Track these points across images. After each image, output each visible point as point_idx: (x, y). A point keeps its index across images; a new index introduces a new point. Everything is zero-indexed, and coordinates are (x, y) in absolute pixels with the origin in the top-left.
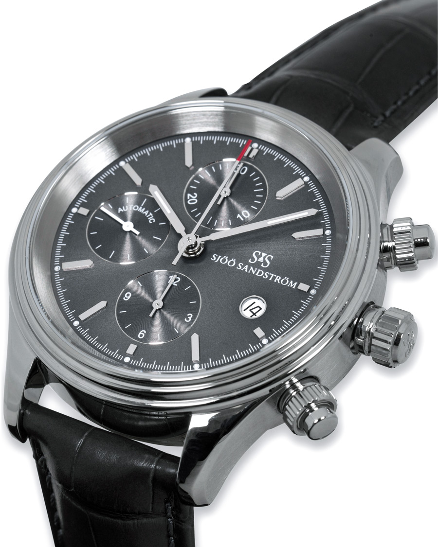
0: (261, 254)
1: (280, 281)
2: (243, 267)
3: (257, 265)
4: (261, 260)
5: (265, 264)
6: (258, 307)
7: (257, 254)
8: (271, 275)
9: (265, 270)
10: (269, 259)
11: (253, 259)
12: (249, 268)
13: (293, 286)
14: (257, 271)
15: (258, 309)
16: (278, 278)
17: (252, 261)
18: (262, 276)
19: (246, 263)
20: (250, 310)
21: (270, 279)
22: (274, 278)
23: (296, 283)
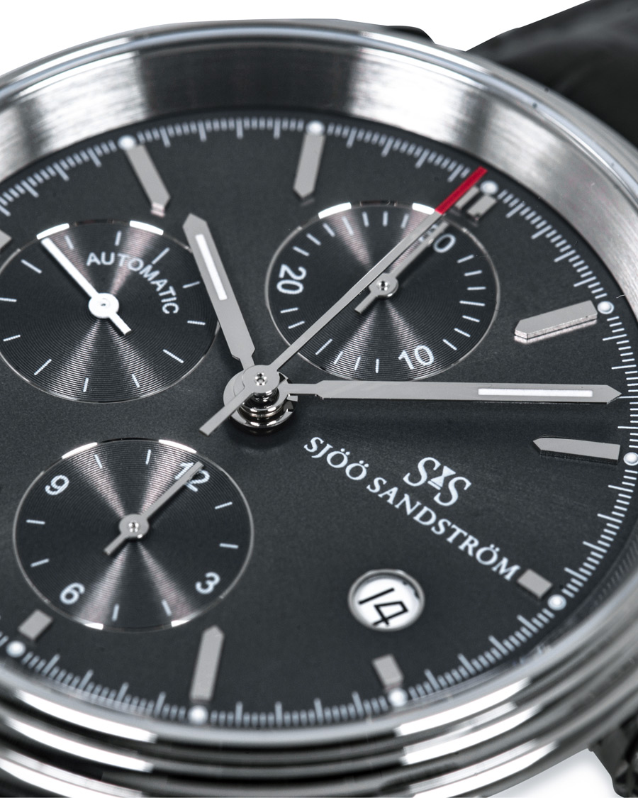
0: (440, 470)
1: (475, 550)
2: (383, 488)
3: (424, 495)
4: (437, 482)
5: (446, 496)
6: (401, 603)
7: (429, 466)
8: (454, 530)
9: (441, 512)
10: (459, 486)
11: (416, 477)
12: (399, 497)
13: (506, 574)
14: (419, 509)
15: (399, 608)
16: (472, 542)
17: (411, 479)
18: (430, 527)
19: (394, 481)
20: (377, 607)
21: (450, 539)
22: (461, 539)
23: (515, 568)
